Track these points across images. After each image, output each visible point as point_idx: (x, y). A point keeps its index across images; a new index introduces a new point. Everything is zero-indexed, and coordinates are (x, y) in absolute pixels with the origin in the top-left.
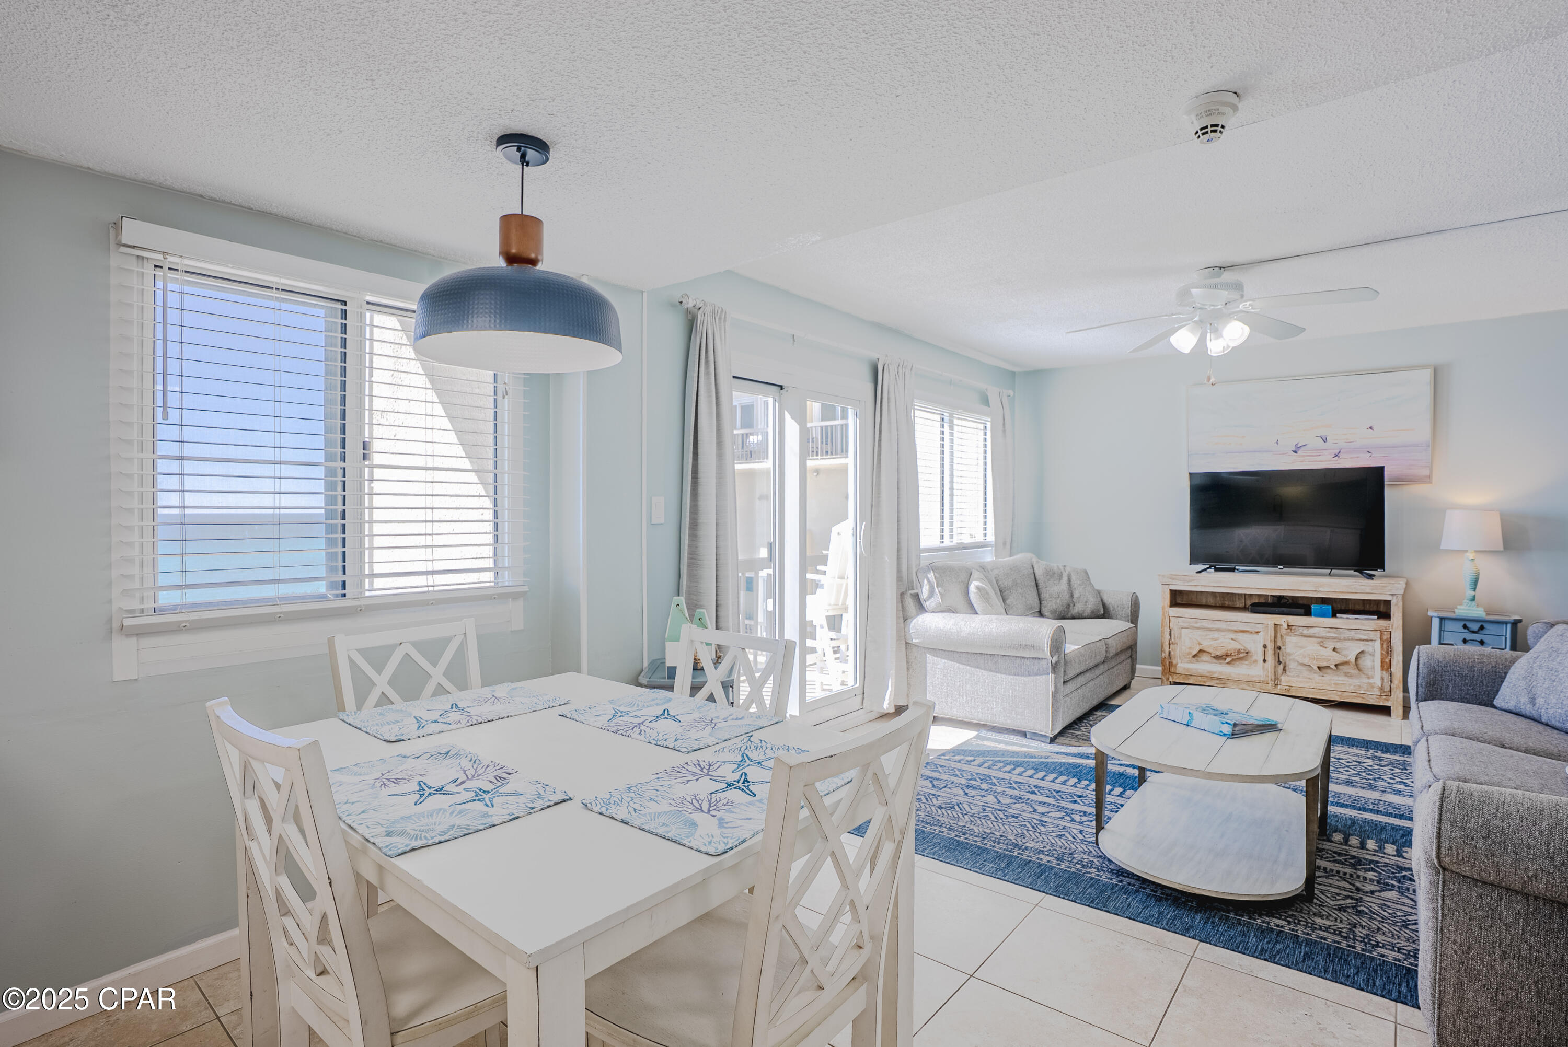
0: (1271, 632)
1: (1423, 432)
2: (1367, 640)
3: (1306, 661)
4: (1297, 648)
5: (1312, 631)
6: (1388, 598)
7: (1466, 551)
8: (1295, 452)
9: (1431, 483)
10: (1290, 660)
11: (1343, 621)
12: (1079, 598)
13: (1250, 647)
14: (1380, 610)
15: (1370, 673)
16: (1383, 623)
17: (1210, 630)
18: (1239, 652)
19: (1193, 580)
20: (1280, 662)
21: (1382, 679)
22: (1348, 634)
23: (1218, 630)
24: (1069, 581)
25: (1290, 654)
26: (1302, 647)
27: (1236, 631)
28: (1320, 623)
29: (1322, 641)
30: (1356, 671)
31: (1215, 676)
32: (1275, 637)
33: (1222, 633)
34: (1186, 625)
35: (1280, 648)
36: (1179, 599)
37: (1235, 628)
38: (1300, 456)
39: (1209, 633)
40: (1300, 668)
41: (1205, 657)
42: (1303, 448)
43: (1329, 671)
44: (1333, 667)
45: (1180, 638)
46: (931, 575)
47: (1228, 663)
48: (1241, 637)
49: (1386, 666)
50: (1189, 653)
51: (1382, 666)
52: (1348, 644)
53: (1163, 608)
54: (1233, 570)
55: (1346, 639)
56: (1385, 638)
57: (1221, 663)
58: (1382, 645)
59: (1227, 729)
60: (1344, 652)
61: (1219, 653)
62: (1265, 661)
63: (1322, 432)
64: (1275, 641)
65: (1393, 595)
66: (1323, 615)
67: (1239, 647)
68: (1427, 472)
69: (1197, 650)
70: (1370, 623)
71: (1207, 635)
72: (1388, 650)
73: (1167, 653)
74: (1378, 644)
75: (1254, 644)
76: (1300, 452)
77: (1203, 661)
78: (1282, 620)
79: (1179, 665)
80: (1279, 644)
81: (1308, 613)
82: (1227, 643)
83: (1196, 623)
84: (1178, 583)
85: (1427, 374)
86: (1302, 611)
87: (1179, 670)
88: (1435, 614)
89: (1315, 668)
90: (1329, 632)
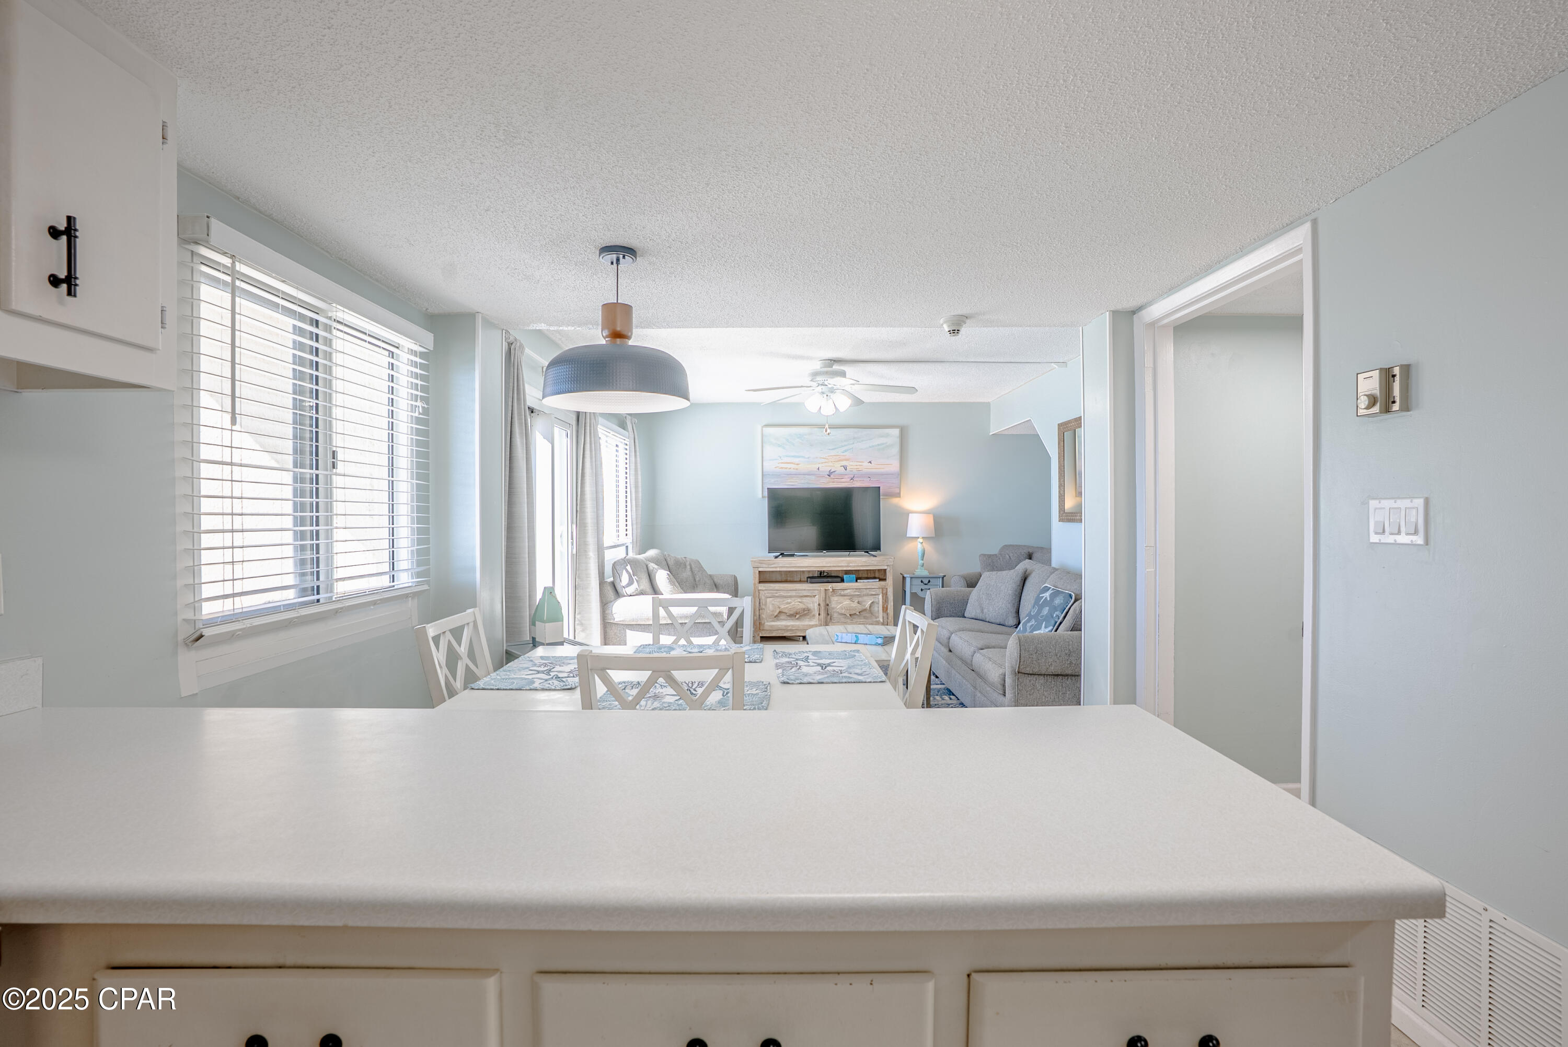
0: (823, 594)
1: (894, 466)
2: (875, 595)
3: (843, 611)
4: (840, 604)
5: (846, 592)
6: (886, 568)
7: (918, 538)
8: (829, 476)
9: (900, 497)
10: (834, 612)
11: (862, 584)
12: (699, 581)
13: (811, 606)
14: (879, 575)
15: (877, 615)
16: (882, 583)
17: (785, 597)
18: (804, 610)
19: (774, 564)
20: (828, 614)
21: (883, 617)
22: (865, 592)
23: (790, 597)
24: (691, 568)
25: (833, 608)
26: (840, 603)
27: (802, 597)
28: (849, 586)
29: (851, 597)
30: (870, 615)
31: (789, 628)
32: (825, 598)
33: (793, 599)
34: (770, 595)
35: (828, 605)
36: (765, 578)
37: (801, 595)
38: (831, 479)
39: (784, 599)
40: (840, 616)
41: (782, 617)
42: (833, 474)
43: (855, 616)
44: (858, 613)
45: (766, 605)
46: (629, 568)
47: (797, 619)
48: (805, 600)
49: (885, 609)
50: (772, 615)
51: (883, 610)
52: (865, 598)
53: (755, 584)
54: (793, 555)
55: (865, 595)
56: (884, 592)
57: (792, 620)
58: (883, 596)
59: (880, 641)
60: (863, 604)
61: (791, 613)
62: (819, 614)
63: (844, 463)
64: (825, 601)
65: (888, 566)
66: (851, 581)
67: (804, 607)
68: (897, 491)
69: (778, 611)
70: (875, 584)
71: (784, 601)
72: (886, 600)
73: (758, 616)
74: (880, 597)
75: (813, 604)
76: (832, 476)
77: (781, 619)
78: (829, 586)
79: (766, 624)
80: (828, 602)
81: (842, 581)
82: (796, 604)
83: (776, 593)
84: (764, 566)
85: (896, 432)
86: (839, 580)
87: (766, 628)
88: (908, 575)
89: (848, 615)
90: (855, 592)
